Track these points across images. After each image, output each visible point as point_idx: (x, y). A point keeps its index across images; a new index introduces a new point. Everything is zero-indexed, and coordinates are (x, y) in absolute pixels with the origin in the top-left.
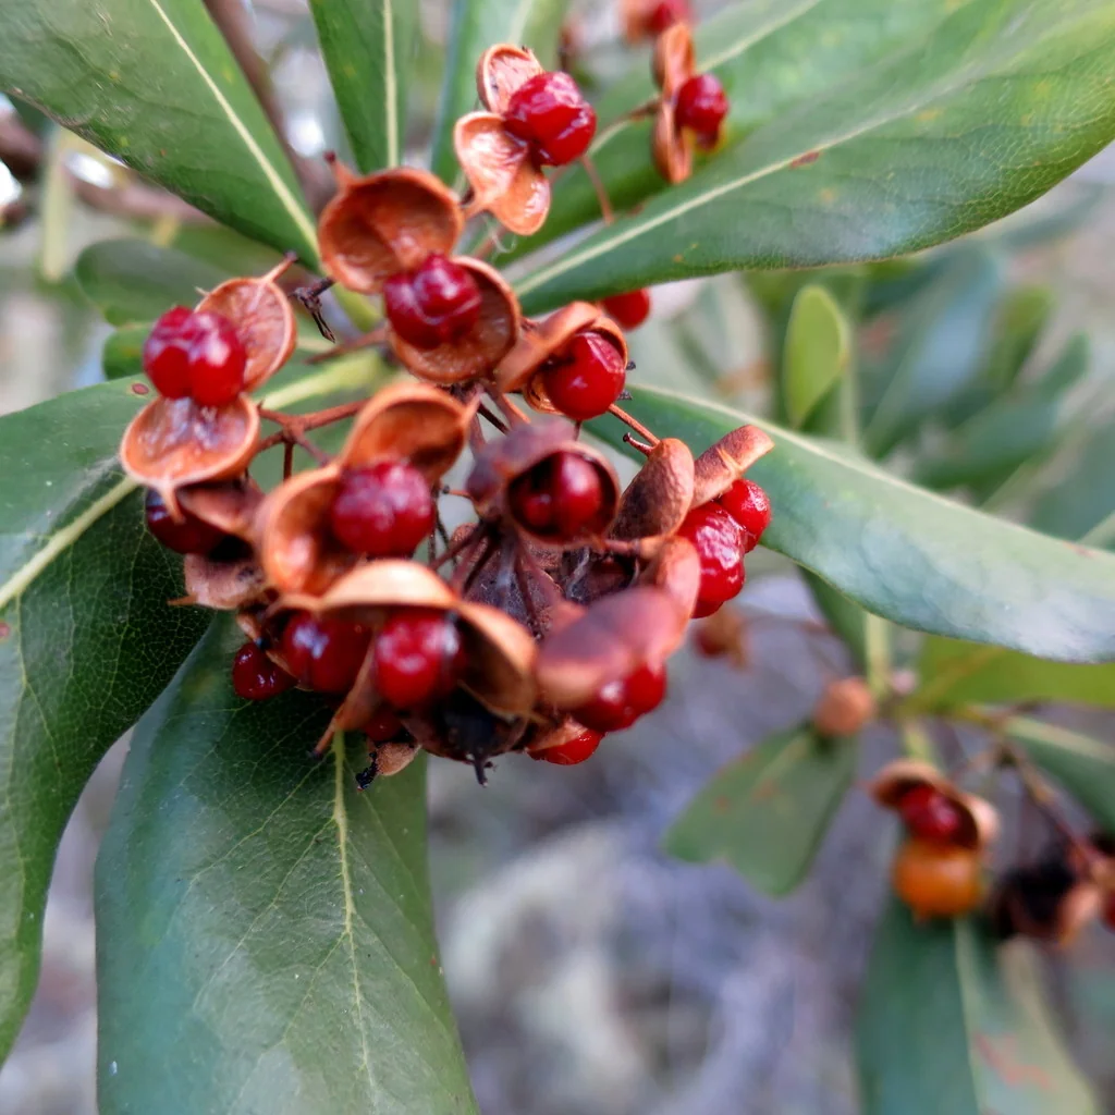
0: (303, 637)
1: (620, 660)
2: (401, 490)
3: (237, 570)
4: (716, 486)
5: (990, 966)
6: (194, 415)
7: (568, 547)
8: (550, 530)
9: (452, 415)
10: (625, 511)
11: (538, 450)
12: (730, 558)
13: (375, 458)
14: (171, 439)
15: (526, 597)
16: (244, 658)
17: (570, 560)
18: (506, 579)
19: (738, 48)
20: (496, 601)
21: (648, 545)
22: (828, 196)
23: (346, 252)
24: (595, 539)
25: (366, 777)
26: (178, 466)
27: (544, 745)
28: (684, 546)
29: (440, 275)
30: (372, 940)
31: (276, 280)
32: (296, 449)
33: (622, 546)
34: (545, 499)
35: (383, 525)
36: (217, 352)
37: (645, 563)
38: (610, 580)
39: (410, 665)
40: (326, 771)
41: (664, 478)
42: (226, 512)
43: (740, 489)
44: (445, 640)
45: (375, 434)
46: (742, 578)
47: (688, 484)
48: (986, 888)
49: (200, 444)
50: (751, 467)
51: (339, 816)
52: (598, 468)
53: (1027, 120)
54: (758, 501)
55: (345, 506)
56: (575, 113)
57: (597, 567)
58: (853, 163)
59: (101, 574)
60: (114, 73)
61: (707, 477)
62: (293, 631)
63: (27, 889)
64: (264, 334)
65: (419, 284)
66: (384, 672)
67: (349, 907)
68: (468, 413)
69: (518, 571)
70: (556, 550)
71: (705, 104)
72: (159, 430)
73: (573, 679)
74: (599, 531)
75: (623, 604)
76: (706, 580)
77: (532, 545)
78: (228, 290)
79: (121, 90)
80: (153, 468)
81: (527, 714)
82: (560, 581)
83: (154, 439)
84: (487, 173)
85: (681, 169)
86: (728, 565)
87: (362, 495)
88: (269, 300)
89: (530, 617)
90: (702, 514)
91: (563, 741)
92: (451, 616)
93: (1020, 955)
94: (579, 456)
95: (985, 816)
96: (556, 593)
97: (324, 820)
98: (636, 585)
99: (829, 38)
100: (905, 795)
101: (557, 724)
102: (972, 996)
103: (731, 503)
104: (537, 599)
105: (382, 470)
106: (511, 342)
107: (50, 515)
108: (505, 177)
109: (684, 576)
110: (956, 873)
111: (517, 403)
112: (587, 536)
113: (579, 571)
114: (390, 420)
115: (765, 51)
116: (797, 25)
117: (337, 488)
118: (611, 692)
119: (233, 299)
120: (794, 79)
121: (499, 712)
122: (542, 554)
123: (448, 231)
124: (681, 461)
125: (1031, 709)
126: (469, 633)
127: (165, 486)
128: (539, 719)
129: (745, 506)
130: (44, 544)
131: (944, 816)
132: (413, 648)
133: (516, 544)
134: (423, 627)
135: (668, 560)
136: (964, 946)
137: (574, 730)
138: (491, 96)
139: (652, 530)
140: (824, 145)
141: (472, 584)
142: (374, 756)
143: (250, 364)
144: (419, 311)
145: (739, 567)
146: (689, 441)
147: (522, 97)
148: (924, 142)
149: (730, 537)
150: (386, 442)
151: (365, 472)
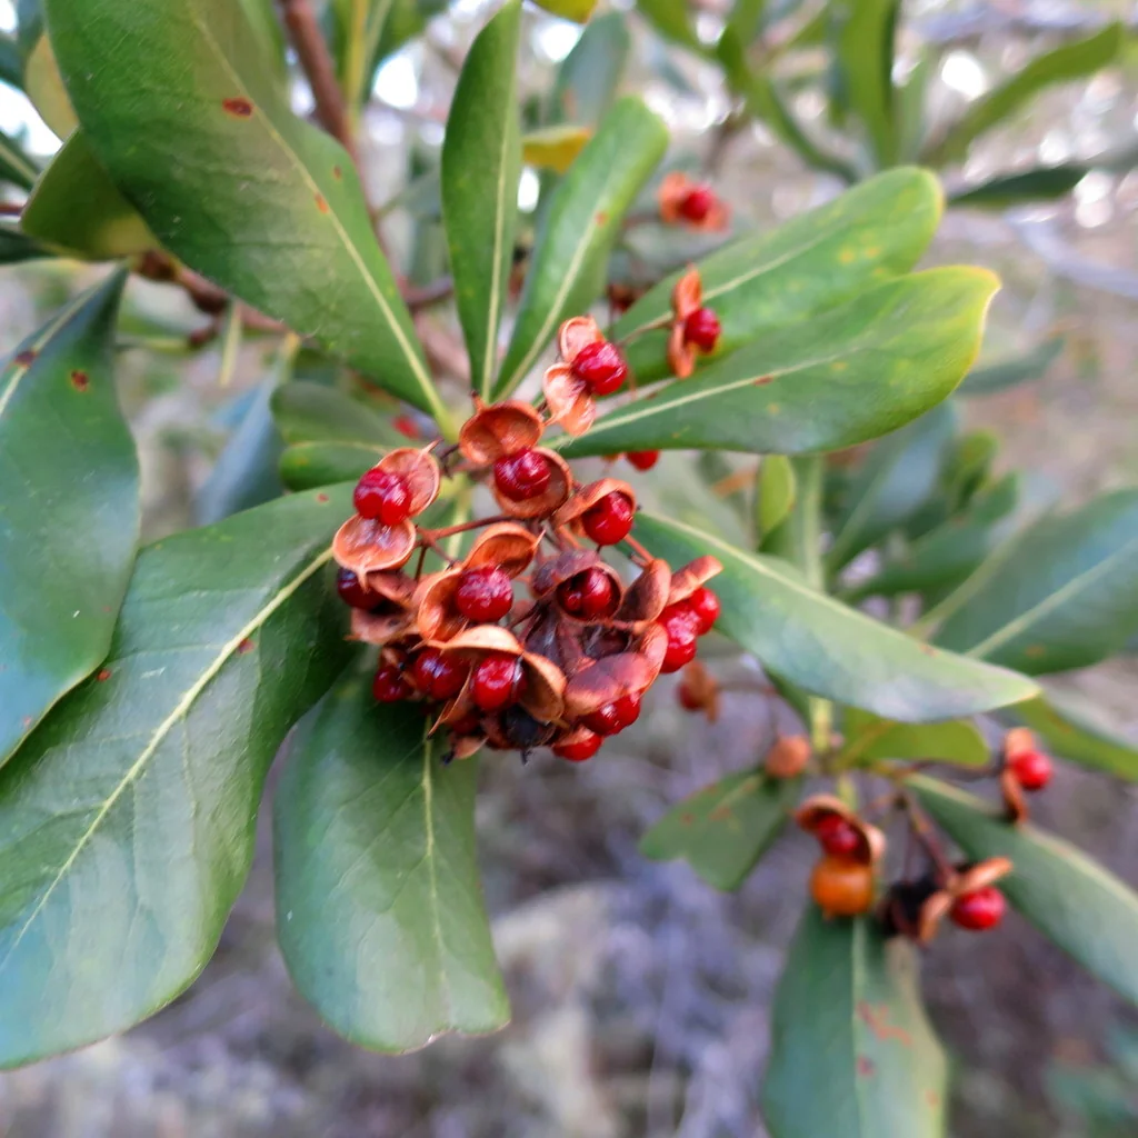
0: (428, 665)
1: (614, 692)
2: (496, 584)
3: (387, 621)
4: (683, 594)
5: (876, 956)
6: (376, 530)
7: (589, 624)
8: (579, 613)
9: (530, 543)
10: (624, 604)
11: (578, 569)
12: (687, 638)
13: (482, 565)
14: (361, 542)
15: (561, 653)
16: (382, 676)
17: (589, 632)
18: (550, 640)
19: (733, 284)
20: (544, 654)
21: (638, 626)
22: (774, 409)
23: (475, 442)
24: (605, 621)
25: (448, 758)
26: (369, 560)
27: (564, 743)
28: (659, 629)
29: (528, 462)
30: (443, 862)
31: (430, 451)
32: (428, 551)
33: (622, 625)
34: (579, 595)
35: (486, 604)
36: (397, 496)
37: (635, 637)
38: (613, 645)
39: (494, 685)
40: (419, 755)
41: (651, 587)
42: (392, 588)
43: (699, 594)
44: (514, 673)
45: (484, 551)
46: (693, 652)
47: (665, 591)
48: (879, 897)
49: (379, 547)
50: (707, 582)
51: (426, 782)
52: (609, 578)
53: (893, 382)
54: (710, 603)
55: (465, 591)
56: (615, 369)
57: (606, 636)
58: (792, 387)
59: (302, 617)
60: (333, 307)
61: (679, 587)
62: (422, 661)
63: (253, 800)
64: (422, 484)
65: (516, 464)
66: (479, 688)
67: (431, 840)
68: (538, 541)
69: (557, 638)
70: (581, 624)
71: (705, 329)
72: (354, 534)
73: (587, 700)
74: (609, 615)
75: (618, 661)
76: (670, 651)
77: (566, 619)
78: (399, 455)
79: (336, 316)
80: (352, 558)
81: (557, 720)
82: (582, 644)
83: (351, 540)
84: (560, 401)
85: (686, 368)
86: (687, 642)
87: (476, 586)
88: (425, 464)
89: (562, 664)
90: (672, 610)
91: (576, 742)
92: (520, 659)
93: (901, 950)
94: (600, 571)
95: (876, 839)
96: (579, 651)
97: (417, 784)
98: (627, 651)
99: (795, 286)
100: (823, 820)
101: (575, 728)
102: (860, 975)
103: (693, 603)
104: (566, 653)
105: (487, 572)
106: (565, 498)
107: (278, 577)
108: (570, 402)
109: (657, 648)
110: (854, 882)
111: (565, 530)
112: (601, 618)
113: (595, 638)
114: (494, 542)
115: (751, 289)
116: (773, 273)
117: (461, 580)
118: (607, 711)
119: (401, 459)
120: (768, 311)
121: (541, 719)
122: (573, 626)
123: (535, 435)
124: (663, 576)
125: (924, 766)
126: (528, 670)
127: (361, 571)
128: (564, 725)
129: (702, 606)
130: (275, 597)
131: (847, 838)
132: (498, 676)
133: (559, 618)
134: (503, 664)
135: (649, 637)
136: (859, 939)
137: (586, 735)
138: (565, 351)
139: (641, 617)
140: (775, 373)
141: (531, 640)
142: (454, 745)
143: (413, 502)
144: (514, 481)
145: (691, 644)
146: (669, 562)
147: (581, 357)
148: (835, 384)
149: (690, 625)
150: (489, 556)
151: (476, 572)
